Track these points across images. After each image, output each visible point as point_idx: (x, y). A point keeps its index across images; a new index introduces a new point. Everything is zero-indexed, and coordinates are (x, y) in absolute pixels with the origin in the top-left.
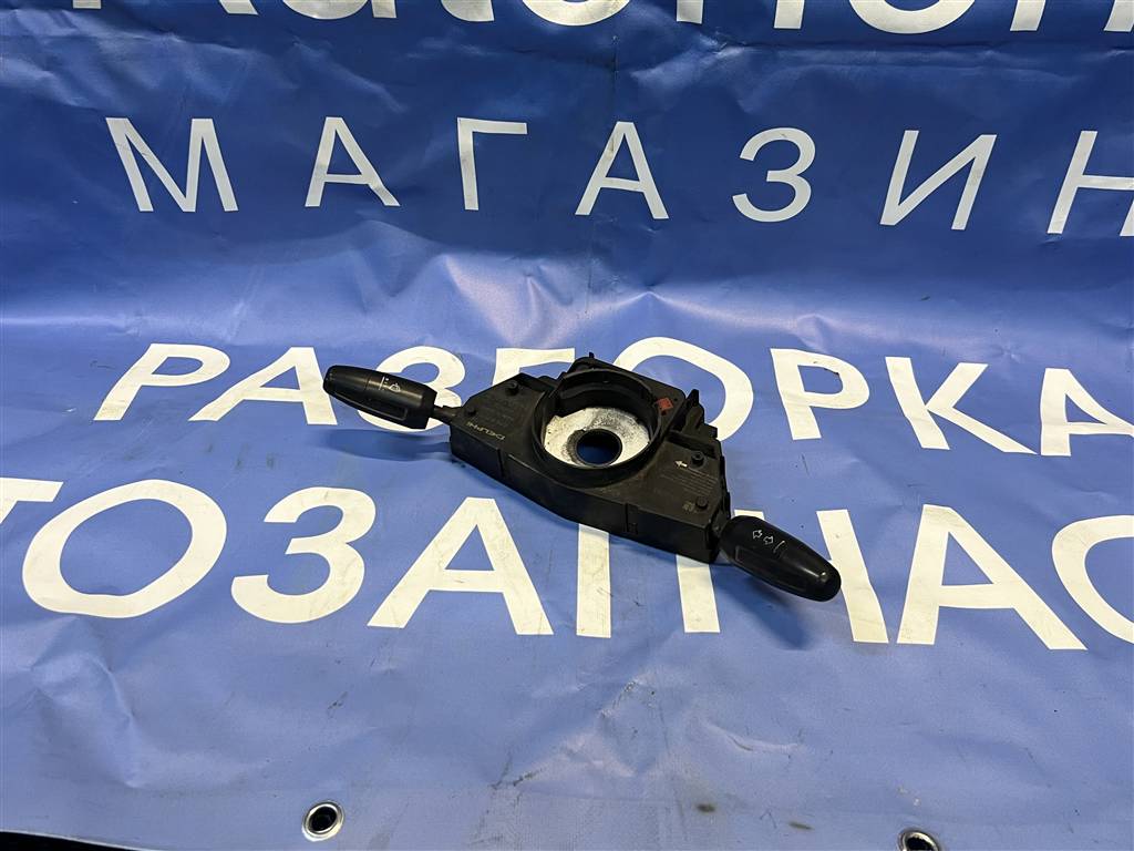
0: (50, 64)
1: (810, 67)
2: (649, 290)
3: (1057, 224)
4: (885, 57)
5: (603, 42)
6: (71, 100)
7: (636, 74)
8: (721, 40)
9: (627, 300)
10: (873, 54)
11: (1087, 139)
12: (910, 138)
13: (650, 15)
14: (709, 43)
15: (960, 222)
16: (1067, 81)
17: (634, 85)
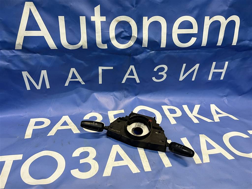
0: (9, 61)
1: (166, 54)
2: (136, 96)
3: (210, 78)
4: (180, 51)
5: (129, 51)
6: (14, 68)
7: (134, 57)
8: (150, 50)
9: (132, 99)
10: (178, 51)
11: (214, 63)
12: (184, 65)
13: (137, 46)
14: (149, 50)
15: (193, 79)
16: (211, 54)
17: (134, 59)
